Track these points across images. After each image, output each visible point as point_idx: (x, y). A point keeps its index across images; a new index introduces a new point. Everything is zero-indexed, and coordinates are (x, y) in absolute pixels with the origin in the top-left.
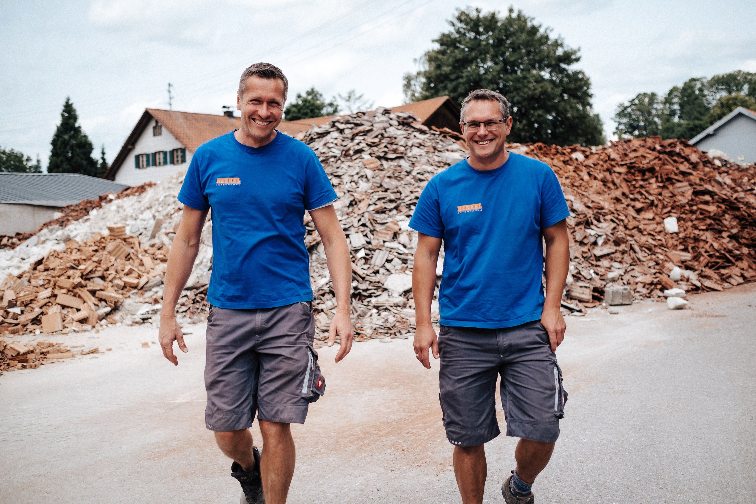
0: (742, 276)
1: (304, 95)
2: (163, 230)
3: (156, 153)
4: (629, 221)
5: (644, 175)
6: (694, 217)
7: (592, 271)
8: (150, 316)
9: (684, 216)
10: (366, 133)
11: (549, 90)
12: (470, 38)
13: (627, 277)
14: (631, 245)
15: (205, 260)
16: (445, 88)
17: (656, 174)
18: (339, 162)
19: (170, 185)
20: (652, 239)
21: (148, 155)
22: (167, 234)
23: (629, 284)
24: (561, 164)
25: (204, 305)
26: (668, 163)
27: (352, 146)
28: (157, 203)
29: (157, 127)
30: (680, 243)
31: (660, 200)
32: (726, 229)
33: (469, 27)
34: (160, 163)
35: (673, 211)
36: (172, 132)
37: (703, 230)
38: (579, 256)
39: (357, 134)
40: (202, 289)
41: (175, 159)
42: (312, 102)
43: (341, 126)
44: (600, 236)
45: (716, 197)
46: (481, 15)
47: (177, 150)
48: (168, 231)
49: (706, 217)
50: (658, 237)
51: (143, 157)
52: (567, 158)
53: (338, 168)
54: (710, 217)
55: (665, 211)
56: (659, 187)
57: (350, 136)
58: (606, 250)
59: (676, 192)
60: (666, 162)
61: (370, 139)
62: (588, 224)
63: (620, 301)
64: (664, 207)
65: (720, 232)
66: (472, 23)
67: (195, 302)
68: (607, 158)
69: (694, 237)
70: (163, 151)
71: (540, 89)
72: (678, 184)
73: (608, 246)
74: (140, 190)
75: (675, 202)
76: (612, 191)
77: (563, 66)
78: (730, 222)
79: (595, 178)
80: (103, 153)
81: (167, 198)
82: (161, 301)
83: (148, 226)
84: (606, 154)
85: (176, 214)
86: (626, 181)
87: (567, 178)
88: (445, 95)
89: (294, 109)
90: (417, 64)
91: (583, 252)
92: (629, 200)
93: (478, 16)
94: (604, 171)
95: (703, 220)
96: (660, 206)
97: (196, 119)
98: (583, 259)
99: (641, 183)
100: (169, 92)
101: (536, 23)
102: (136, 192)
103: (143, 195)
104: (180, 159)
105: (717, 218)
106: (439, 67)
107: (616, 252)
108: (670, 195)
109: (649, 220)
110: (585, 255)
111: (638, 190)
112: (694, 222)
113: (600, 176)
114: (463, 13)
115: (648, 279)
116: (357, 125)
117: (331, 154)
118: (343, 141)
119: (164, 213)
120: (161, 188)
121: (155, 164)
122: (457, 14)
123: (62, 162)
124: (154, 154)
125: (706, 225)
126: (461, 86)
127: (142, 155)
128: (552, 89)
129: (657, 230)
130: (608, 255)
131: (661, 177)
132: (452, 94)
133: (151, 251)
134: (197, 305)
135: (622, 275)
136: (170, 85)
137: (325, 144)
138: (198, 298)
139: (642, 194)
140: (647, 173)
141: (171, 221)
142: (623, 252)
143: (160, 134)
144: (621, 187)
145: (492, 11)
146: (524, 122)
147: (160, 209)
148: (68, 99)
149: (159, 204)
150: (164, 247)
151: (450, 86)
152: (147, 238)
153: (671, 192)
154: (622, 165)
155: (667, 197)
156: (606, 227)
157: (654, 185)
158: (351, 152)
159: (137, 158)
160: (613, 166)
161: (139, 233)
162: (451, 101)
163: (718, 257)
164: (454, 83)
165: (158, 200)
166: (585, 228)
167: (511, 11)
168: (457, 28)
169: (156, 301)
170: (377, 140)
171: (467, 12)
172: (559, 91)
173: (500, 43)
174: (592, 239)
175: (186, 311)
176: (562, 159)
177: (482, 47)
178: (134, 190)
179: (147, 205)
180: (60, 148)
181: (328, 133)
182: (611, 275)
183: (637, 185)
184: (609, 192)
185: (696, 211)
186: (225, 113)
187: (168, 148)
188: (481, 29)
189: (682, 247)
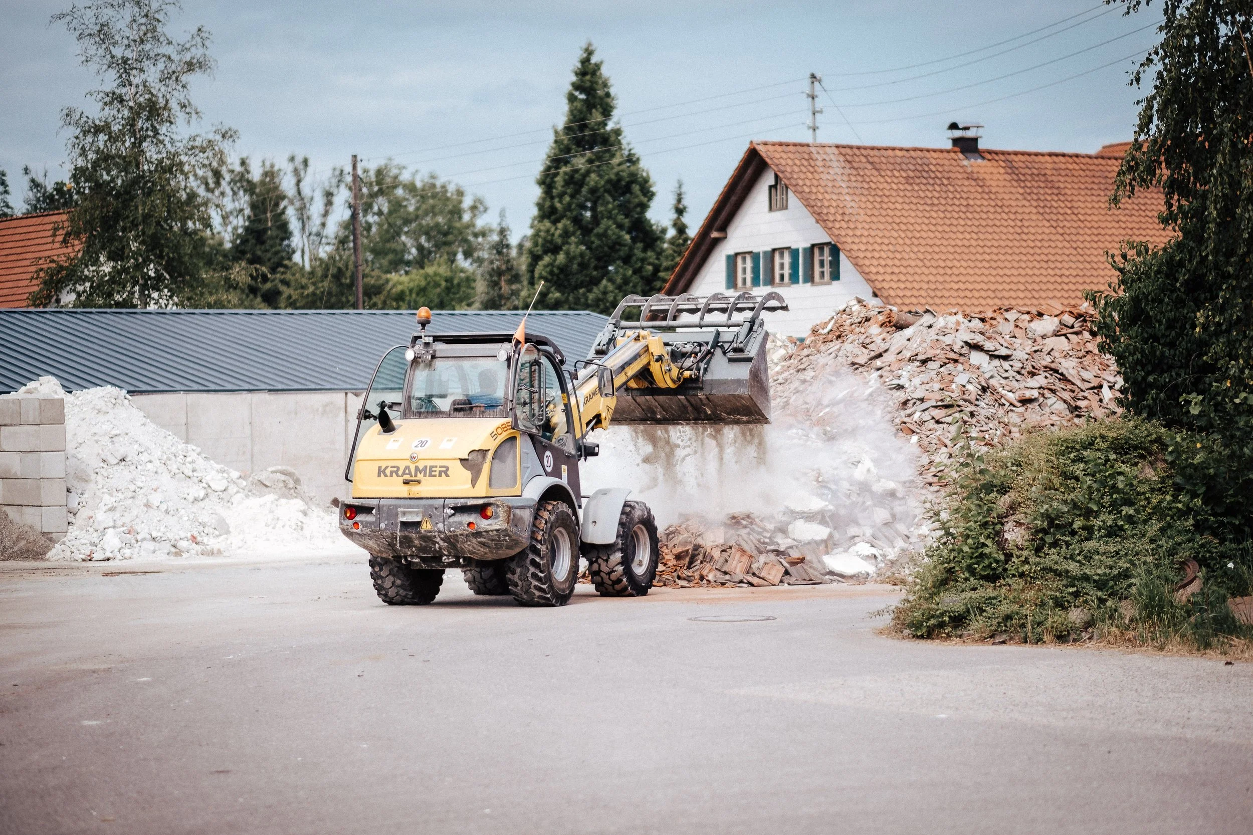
3: (774, 251)
21: (755, 256)
29: (779, 190)
34: (782, 277)
41: (817, 269)
47: (821, 246)
51: (744, 259)
70: (788, 248)
80: (680, 211)
100: (813, 97)
104: (827, 269)
121: (771, 279)
123: (566, 234)
124: (771, 255)
127: (743, 254)
136: (814, 78)
143: (785, 207)
148: (589, 52)
159: (732, 260)
180: (561, 196)
186: (956, 141)
187: (801, 243)
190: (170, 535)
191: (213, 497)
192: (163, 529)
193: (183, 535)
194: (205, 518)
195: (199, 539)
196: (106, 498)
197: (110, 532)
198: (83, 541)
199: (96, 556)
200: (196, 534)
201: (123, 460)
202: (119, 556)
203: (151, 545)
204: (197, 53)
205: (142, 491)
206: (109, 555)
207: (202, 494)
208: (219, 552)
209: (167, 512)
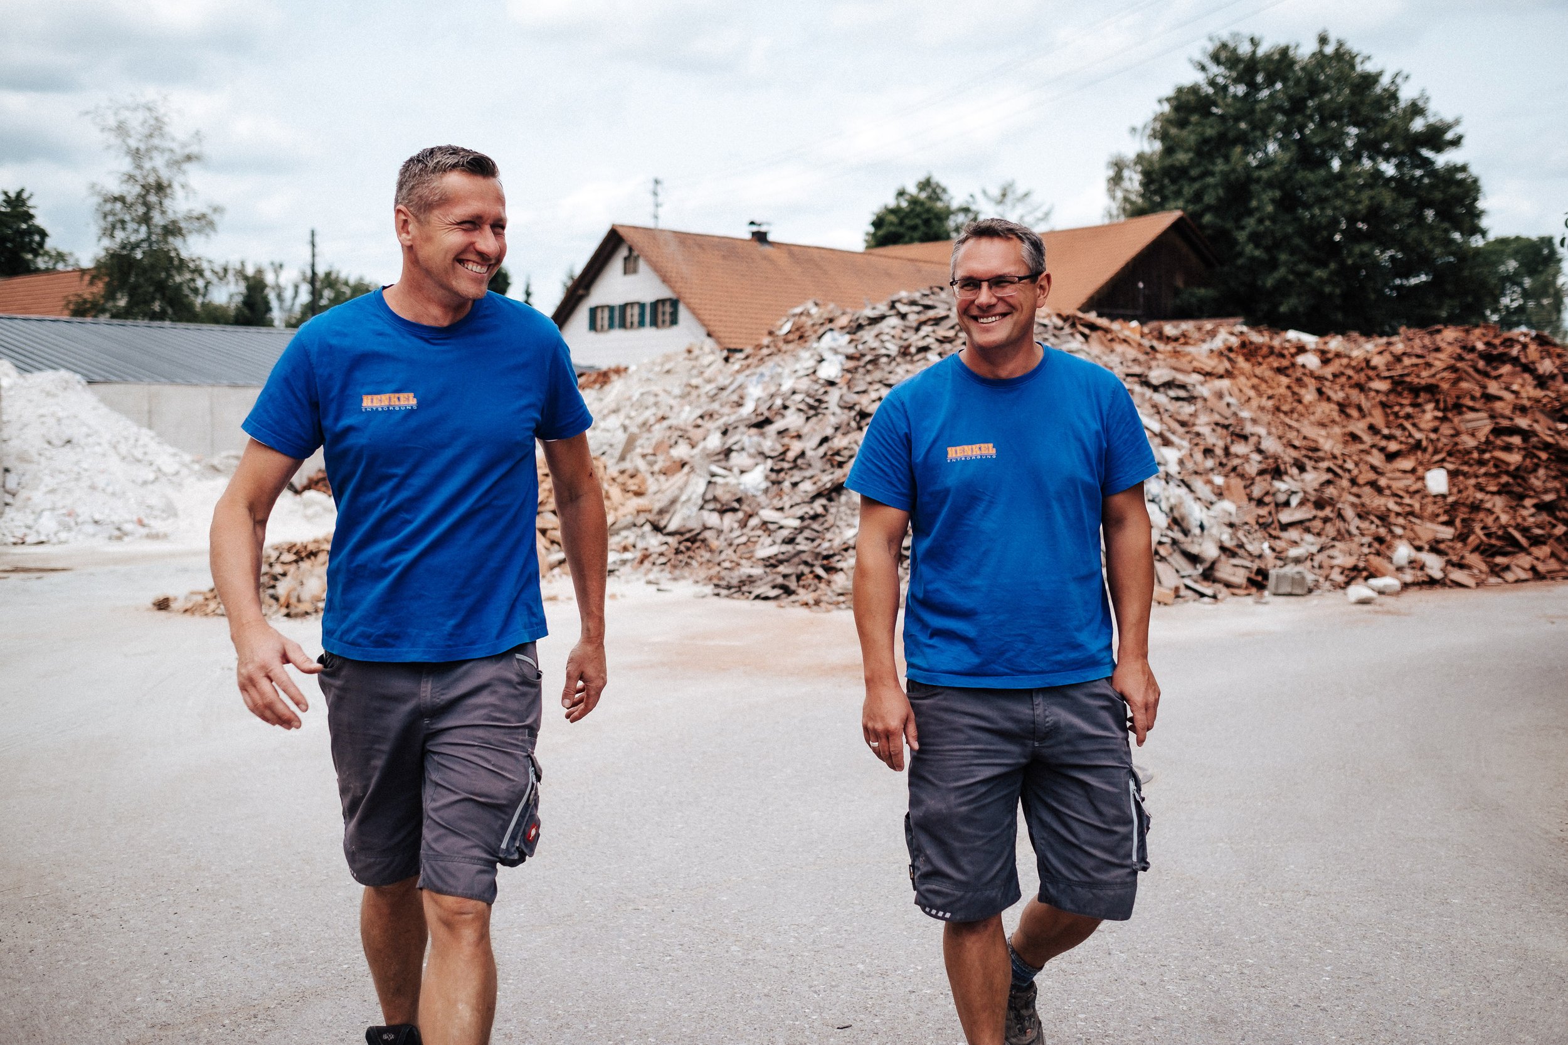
0: (1533, 569)
1: (912, 190)
2: (639, 450)
3: (626, 305)
4: (1360, 472)
5: (1417, 396)
6: (1483, 470)
7: (1266, 545)
8: (616, 567)
9: (1465, 468)
10: (937, 321)
11: (1388, 203)
12: (1235, 96)
13: (1318, 558)
14: (1340, 509)
15: (694, 496)
16: (1178, 194)
17: (1438, 397)
18: (894, 364)
19: (651, 376)
20: (1396, 503)
21: (611, 309)
22: (644, 456)
23: (1320, 567)
24: (1268, 374)
25: (690, 557)
26: (1468, 378)
27: (915, 340)
28: (628, 403)
29: (632, 259)
30: (1446, 512)
31: (1432, 441)
32: (1532, 493)
33: (1234, 74)
34: (632, 323)
35: (1448, 459)
36: (657, 269)
37: (1493, 493)
38: (1252, 522)
39: (924, 323)
40: (688, 536)
41: (660, 318)
42: (928, 204)
43: (903, 309)
44: (1294, 493)
45: (1534, 439)
46: (1261, 52)
47: (663, 301)
48: (646, 451)
49: (1501, 472)
50: (1407, 500)
51: (603, 311)
52: (1285, 363)
53: (890, 373)
54: (1507, 473)
55: (1437, 458)
56: (1436, 418)
57: (915, 324)
58: (1299, 515)
59: (1463, 427)
60: (1464, 375)
61: (942, 331)
62: (1277, 473)
63: (1288, 590)
64: (1436, 452)
65: (1521, 497)
66: (1241, 66)
67: (678, 552)
68: (1364, 365)
69: (1472, 503)
70: (638, 303)
71: (1367, 202)
72: (1470, 415)
73: (1304, 508)
74: (601, 379)
75: (1456, 444)
76: (1352, 421)
77: (1426, 153)
78: (1544, 482)
79: (1329, 399)
80: (528, 294)
81: (645, 397)
82: (632, 549)
83: (613, 441)
84: (1391, 353)
85: (657, 427)
86: (1384, 405)
87: (1270, 398)
88: (1177, 208)
89: (892, 218)
90: (1138, 136)
91: (1259, 516)
92: (1378, 437)
93: (1254, 52)
94: (1351, 387)
95: (1496, 476)
96: (1430, 449)
97: (700, 246)
98: (1257, 527)
99: (1409, 410)
100: (655, 194)
101: (1370, 67)
102: (595, 382)
103: (607, 388)
104: (667, 318)
105: (1519, 474)
106: (1169, 151)
107: (1315, 517)
108: (1452, 432)
109: (1405, 472)
110: (1261, 521)
111: (1400, 421)
112: (1480, 480)
113: (1339, 396)
114: (1224, 46)
115: (1350, 562)
116: (928, 307)
117: (883, 351)
118: (904, 331)
119: (640, 420)
120: (635, 378)
121: (623, 325)
122: (1211, 47)
124: (624, 308)
125: (1499, 484)
126: (1210, 190)
127: (603, 307)
128: (1394, 201)
129: (1412, 489)
130: (1301, 522)
131: (1445, 401)
132: (1190, 208)
133: (621, 479)
134: (680, 557)
135: (1313, 554)
136: (657, 182)
137: (877, 336)
138: (682, 548)
139: (1404, 429)
140: (1422, 394)
141: (649, 435)
142: (1326, 520)
143: (635, 271)
144: (1371, 414)
145: (1282, 43)
146: (1333, 266)
147: (633, 414)
149: (632, 405)
150: (639, 475)
151: (1188, 190)
152: (614, 461)
153: (1454, 429)
154: (1386, 378)
155: (1446, 436)
156: (1312, 478)
157: (1430, 413)
158: (913, 350)
159: (593, 312)
160: (1370, 379)
161: (601, 451)
162: (1188, 220)
163: (1499, 538)
164: (1197, 185)
165: (629, 398)
166: (1273, 478)
167: (1323, 40)
168: (1211, 76)
169: (625, 549)
170: (951, 333)
171: (1231, 45)
172: (1408, 205)
173: (1296, 106)
174: (1282, 498)
175: (664, 564)
176: (1276, 365)
177: (1258, 115)
178: (592, 378)
179: (613, 406)
181: (882, 318)
182: (1293, 552)
183: (1402, 414)
184: (1345, 423)
185: (1488, 461)
186: (754, 234)
187: (648, 298)
188: (1260, 79)
189: (1444, 518)
190: (115, 518)
191: (163, 480)
192: (107, 511)
193: (128, 517)
194: (153, 501)
195: (146, 521)
196: (47, 479)
197: (47, 514)
198: (17, 523)
199: (28, 540)
200: (142, 516)
201: (69, 442)
202: (55, 540)
203: (91, 529)
204: (194, 149)
205: (88, 474)
206: (43, 538)
207: (151, 476)
208: (165, 536)
209: (113, 494)
